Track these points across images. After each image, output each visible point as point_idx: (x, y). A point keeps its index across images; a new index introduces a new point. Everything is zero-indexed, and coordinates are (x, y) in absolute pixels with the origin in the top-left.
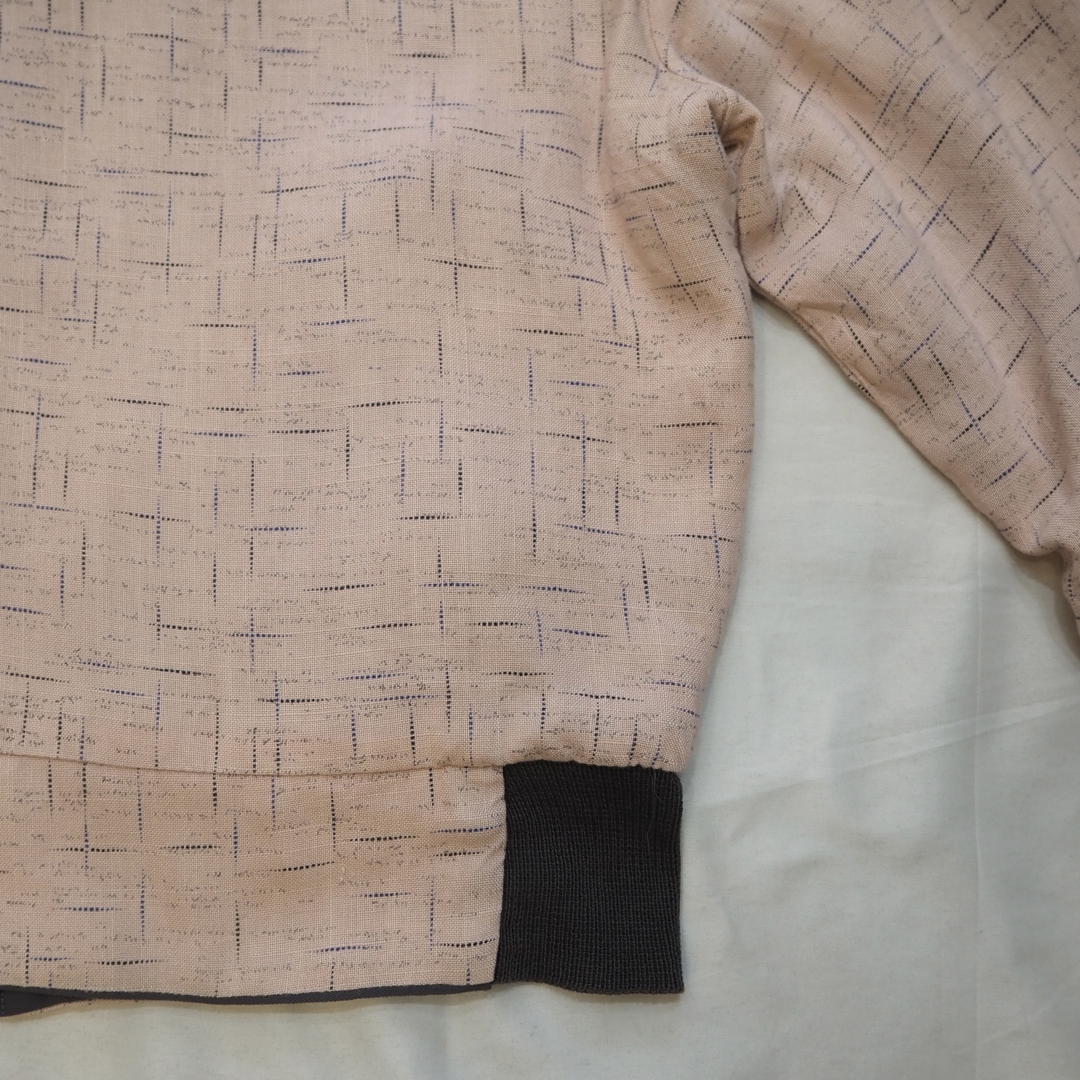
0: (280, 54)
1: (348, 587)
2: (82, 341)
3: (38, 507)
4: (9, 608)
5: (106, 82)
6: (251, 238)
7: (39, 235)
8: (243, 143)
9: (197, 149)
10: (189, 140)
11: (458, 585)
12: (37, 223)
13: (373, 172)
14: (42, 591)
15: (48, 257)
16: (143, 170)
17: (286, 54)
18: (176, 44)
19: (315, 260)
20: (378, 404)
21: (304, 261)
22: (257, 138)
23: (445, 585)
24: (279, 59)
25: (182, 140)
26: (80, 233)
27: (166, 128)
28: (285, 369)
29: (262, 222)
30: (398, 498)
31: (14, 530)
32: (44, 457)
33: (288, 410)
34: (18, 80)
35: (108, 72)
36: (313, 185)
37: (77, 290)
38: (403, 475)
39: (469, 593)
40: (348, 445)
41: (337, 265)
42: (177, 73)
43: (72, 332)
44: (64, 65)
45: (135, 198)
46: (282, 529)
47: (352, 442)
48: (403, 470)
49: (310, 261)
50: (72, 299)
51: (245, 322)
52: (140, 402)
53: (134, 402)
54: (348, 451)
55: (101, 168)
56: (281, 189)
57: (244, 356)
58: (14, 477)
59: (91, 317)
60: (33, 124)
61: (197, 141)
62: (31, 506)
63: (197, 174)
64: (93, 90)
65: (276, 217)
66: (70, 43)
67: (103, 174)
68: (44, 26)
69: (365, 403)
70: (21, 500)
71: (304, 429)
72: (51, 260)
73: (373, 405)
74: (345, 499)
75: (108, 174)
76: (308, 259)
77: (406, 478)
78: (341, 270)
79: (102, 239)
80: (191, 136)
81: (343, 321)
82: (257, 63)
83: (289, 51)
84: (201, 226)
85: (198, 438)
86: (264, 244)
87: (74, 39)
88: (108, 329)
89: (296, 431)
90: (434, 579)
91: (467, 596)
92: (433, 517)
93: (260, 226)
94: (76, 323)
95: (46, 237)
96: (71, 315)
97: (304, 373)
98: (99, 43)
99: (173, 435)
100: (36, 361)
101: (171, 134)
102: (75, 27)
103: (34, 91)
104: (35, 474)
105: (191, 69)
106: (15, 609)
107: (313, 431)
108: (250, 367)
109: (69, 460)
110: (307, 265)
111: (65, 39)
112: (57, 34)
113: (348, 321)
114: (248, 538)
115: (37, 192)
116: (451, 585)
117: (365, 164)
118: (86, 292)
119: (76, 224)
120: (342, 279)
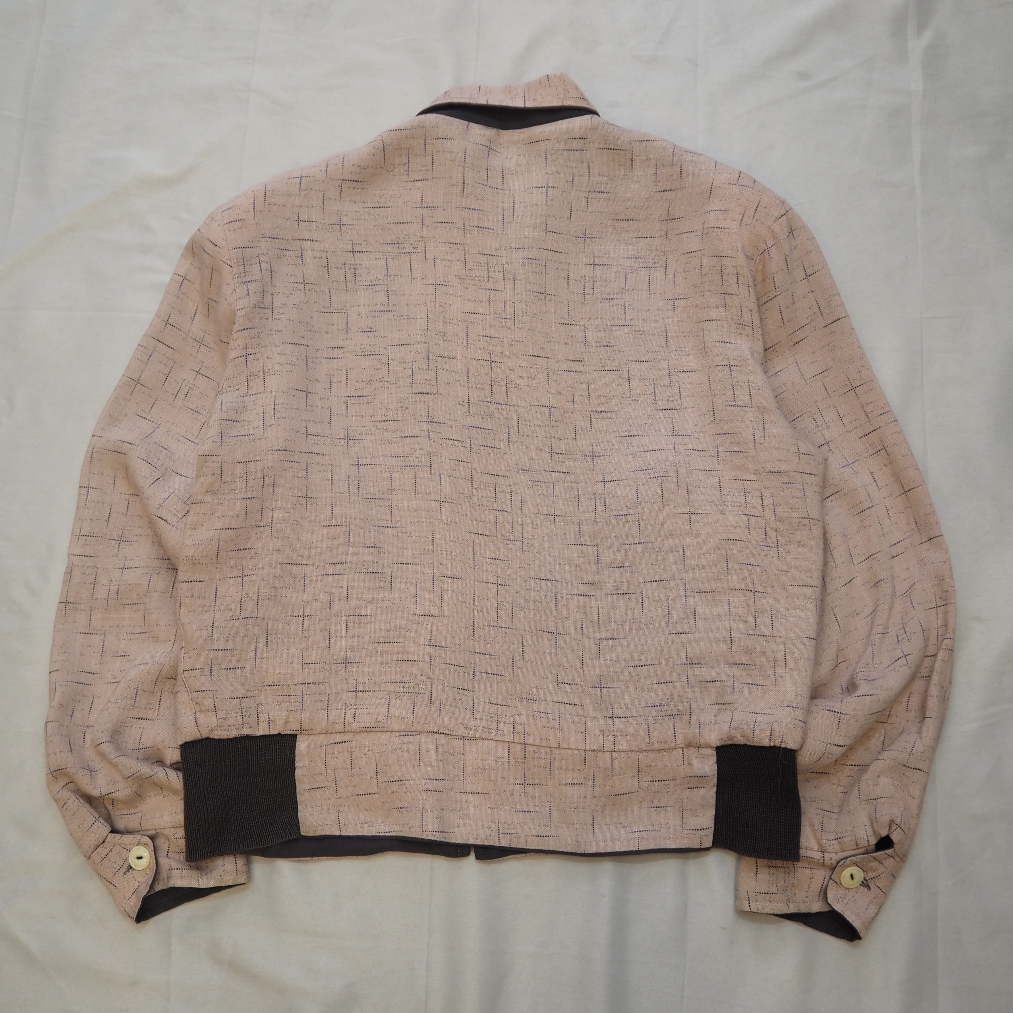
0: (599, 414)
1: (645, 665)
2: (517, 550)
3: (500, 627)
4: (489, 673)
5: (520, 427)
6: (593, 504)
7: (493, 500)
8: (585, 457)
9: (564, 460)
10: (560, 456)
11: (695, 664)
12: (492, 495)
13: (649, 474)
14: (504, 666)
15: (498, 511)
16: (540, 470)
17: (602, 413)
18: (552, 409)
19: (625, 515)
20: (656, 581)
21: (619, 515)
22: (592, 455)
23: (690, 664)
24: (598, 415)
25: (557, 456)
26: (512, 500)
27: (549, 450)
28: (612, 565)
29: (598, 496)
30: (667, 625)
31: (490, 638)
32: (502, 604)
33: (614, 584)
34: (479, 426)
35: (520, 422)
36: (621, 479)
37: (513, 526)
38: (669, 614)
39: (701, 668)
40: (642, 600)
41: (635, 517)
42: (553, 423)
43: (511, 546)
44: (500, 419)
45: (537, 483)
46: (613, 639)
47: (644, 599)
48: (669, 612)
49: (622, 515)
50: (511, 531)
51: (593, 544)
52: (546, 580)
53: (543, 579)
54: (642, 603)
55: (520, 468)
56: (606, 480)
57: (593, 559)
58: (488, 613)
59: (520, 539)
60: (487, 447)
61: (564, 456)
62: (496, 626)
63: (565, 473)
64: (514, 431)
65: (604, 494)
66: (501, 409)
67: (521, 471)
68: (489, 400)
69: (650, 581)
70: (492, 624)
71: (622, 593)
72: (500, 512)
73: (653, 581)
74: (642, 625)
75: (523, 471)
76: (621, 514)
77: (670, 615)
78: (637, 520)
79: (523, 503)
80: (561, 454)
81: (639, 543)
82: (589, 418)
83: (604, 412)
84: (569, 498)
85: (572, 597)
86: (600, 507)
87: (503, 407)
88: (528, 545)
89: (618, 594)
90: (684, 661)
91: (700, 669)
92: (683, 633)
93: (597, 498)
94: (513, 542)
95: (497, 501)
96: (510, 538)
97: (621, 567)
98: (515, 408)
99: (562, 595)
100: (495, 559)
101: (552, 453)
102: (504, 401)
103: (487, 431)
104: (497, 612)
105: (559, 422)
106: (491, 674)
107: (626, 594)
108: (596, 564)
109: (513, 606)
110: (621, 517)
111: (499, 406)
112: (496, 404)
113: (641, 543)
114: (598, 643)
115: (490, 479)
116: (692, 664)
117: (646, 470)
118: (517, 527)
119: (510, 495)
120: (638, 523)
